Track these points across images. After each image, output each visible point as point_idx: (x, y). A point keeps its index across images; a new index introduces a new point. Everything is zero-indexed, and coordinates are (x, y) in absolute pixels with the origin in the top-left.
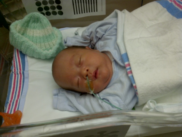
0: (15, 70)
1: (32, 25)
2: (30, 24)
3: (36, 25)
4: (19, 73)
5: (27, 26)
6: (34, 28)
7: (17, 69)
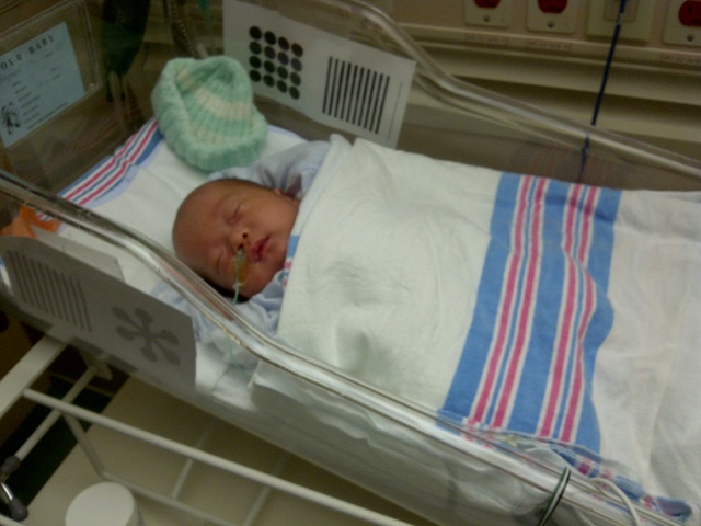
0: (121, 153)
1: (214, 82)
2: (210, 79)
3: (222, 86)
4: (122, 162)
5: (204, 79)
6: (215, 91)
7: (127, 155)
